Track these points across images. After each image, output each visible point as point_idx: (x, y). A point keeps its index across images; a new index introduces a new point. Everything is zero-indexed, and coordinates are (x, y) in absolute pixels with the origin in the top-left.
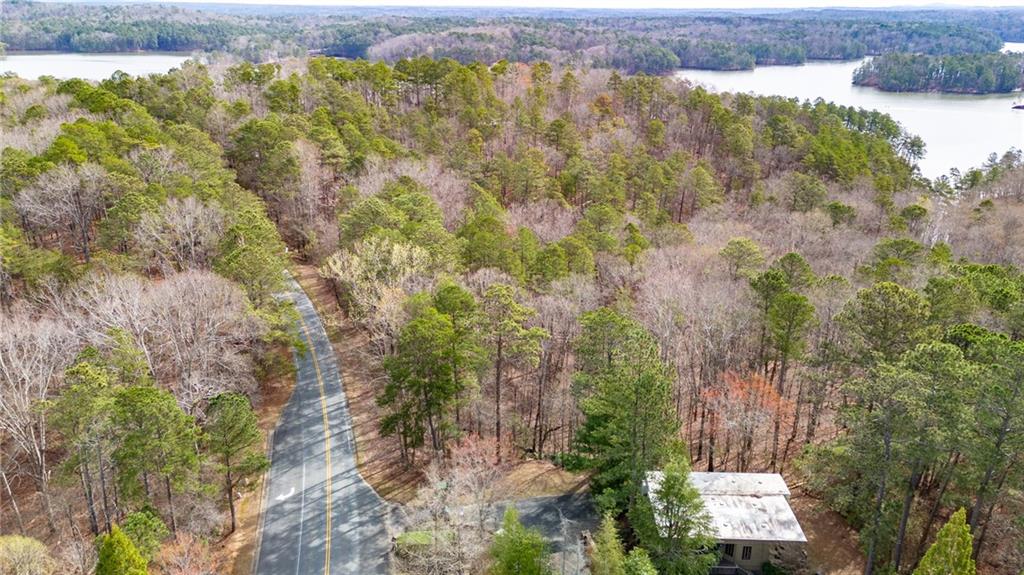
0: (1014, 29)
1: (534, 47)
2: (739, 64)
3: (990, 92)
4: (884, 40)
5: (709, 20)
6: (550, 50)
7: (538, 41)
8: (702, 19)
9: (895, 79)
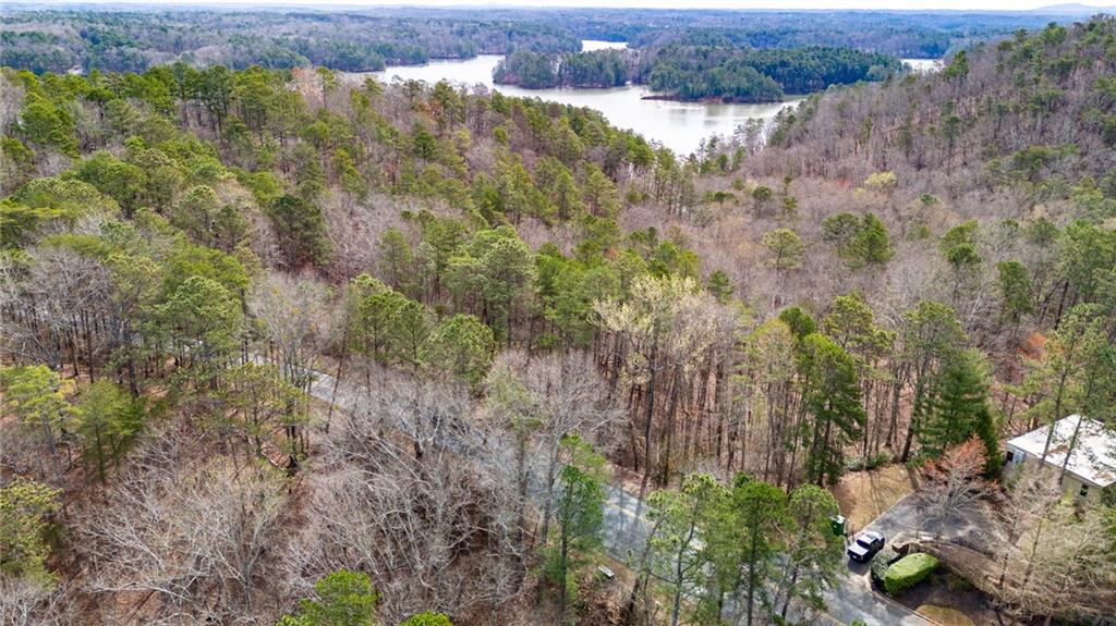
0: (581, 28)
1: (123, 48)
2: (370, 65)
3: (611, 86)
4: (490, 38)
5: (304, 16)
6: (146, 52)
7: (122, 41)
8: (296, 16)
9: (534, 76)
